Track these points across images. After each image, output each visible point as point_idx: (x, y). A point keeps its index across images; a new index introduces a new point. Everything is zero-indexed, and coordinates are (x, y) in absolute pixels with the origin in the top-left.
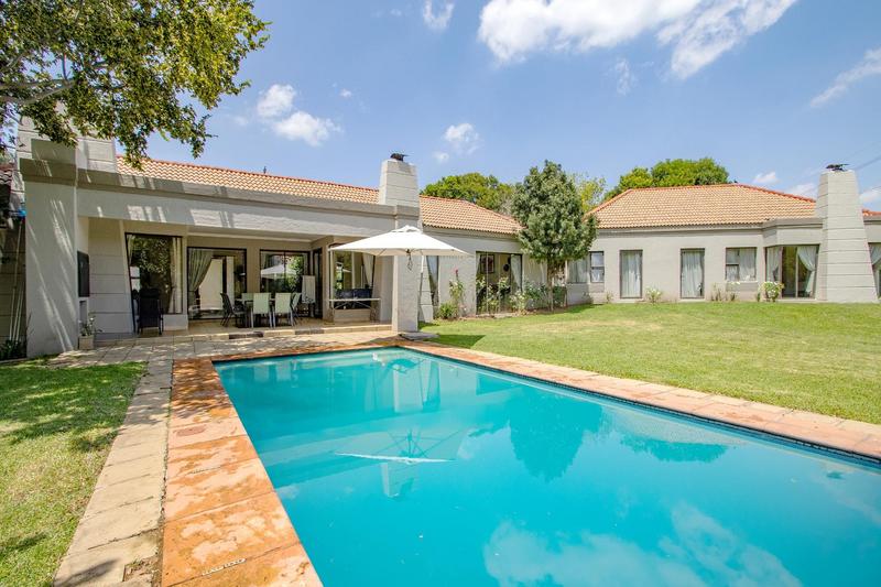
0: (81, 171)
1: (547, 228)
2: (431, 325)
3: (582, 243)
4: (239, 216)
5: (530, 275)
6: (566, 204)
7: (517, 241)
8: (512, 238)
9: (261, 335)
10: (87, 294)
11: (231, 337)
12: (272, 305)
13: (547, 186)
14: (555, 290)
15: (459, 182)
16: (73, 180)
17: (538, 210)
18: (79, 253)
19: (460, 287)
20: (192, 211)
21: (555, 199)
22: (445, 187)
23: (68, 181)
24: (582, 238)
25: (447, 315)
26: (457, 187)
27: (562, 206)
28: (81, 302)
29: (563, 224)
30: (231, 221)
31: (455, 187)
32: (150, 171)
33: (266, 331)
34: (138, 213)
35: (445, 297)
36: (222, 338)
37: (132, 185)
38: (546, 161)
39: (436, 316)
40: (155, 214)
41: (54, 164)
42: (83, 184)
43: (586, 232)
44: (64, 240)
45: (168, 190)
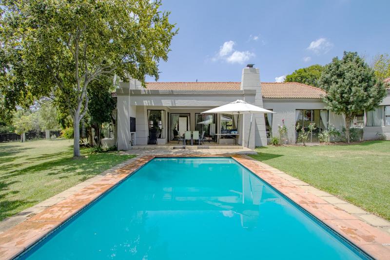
0: (131, 90)
1: (342, 93)
2: (265, 147)
3: (371, 100)
4: (178, 101)
5: (335, 122)
6: (357, 77)
7: (322, 102)
8: (320, 100)
9: (184, 148)
10: (135, 131)
11: (174, 148)
12: (192, 136)
13: (343, 67)
14: (352, 131)
15: (305, 71)
16: (128, 94)
17: (337, 83)
18: (131, 118)
19: (285, 129)
20: (162, 101)
21: (348, 75)
22: (297, 75)
23: (127, 94)
24: (371, 97)
25: (276, 143)
26: (304, 74)
27: (353, 78)
28: (132, 134)
29: (353, 89)
30: (175, 103)
31: (302, 74)
32: (149, 88)
33: (187, 146)
34: (146, 103)
35: (275, 134)
36: (171, 148)
37: (144, 93)
38: (345, 52)
39: (269, 143)
40: (151, 103)
41: (124, 89)
42: (131, 95)
43: (375, 93)
44: (127, 114)
45: (155, 94)
